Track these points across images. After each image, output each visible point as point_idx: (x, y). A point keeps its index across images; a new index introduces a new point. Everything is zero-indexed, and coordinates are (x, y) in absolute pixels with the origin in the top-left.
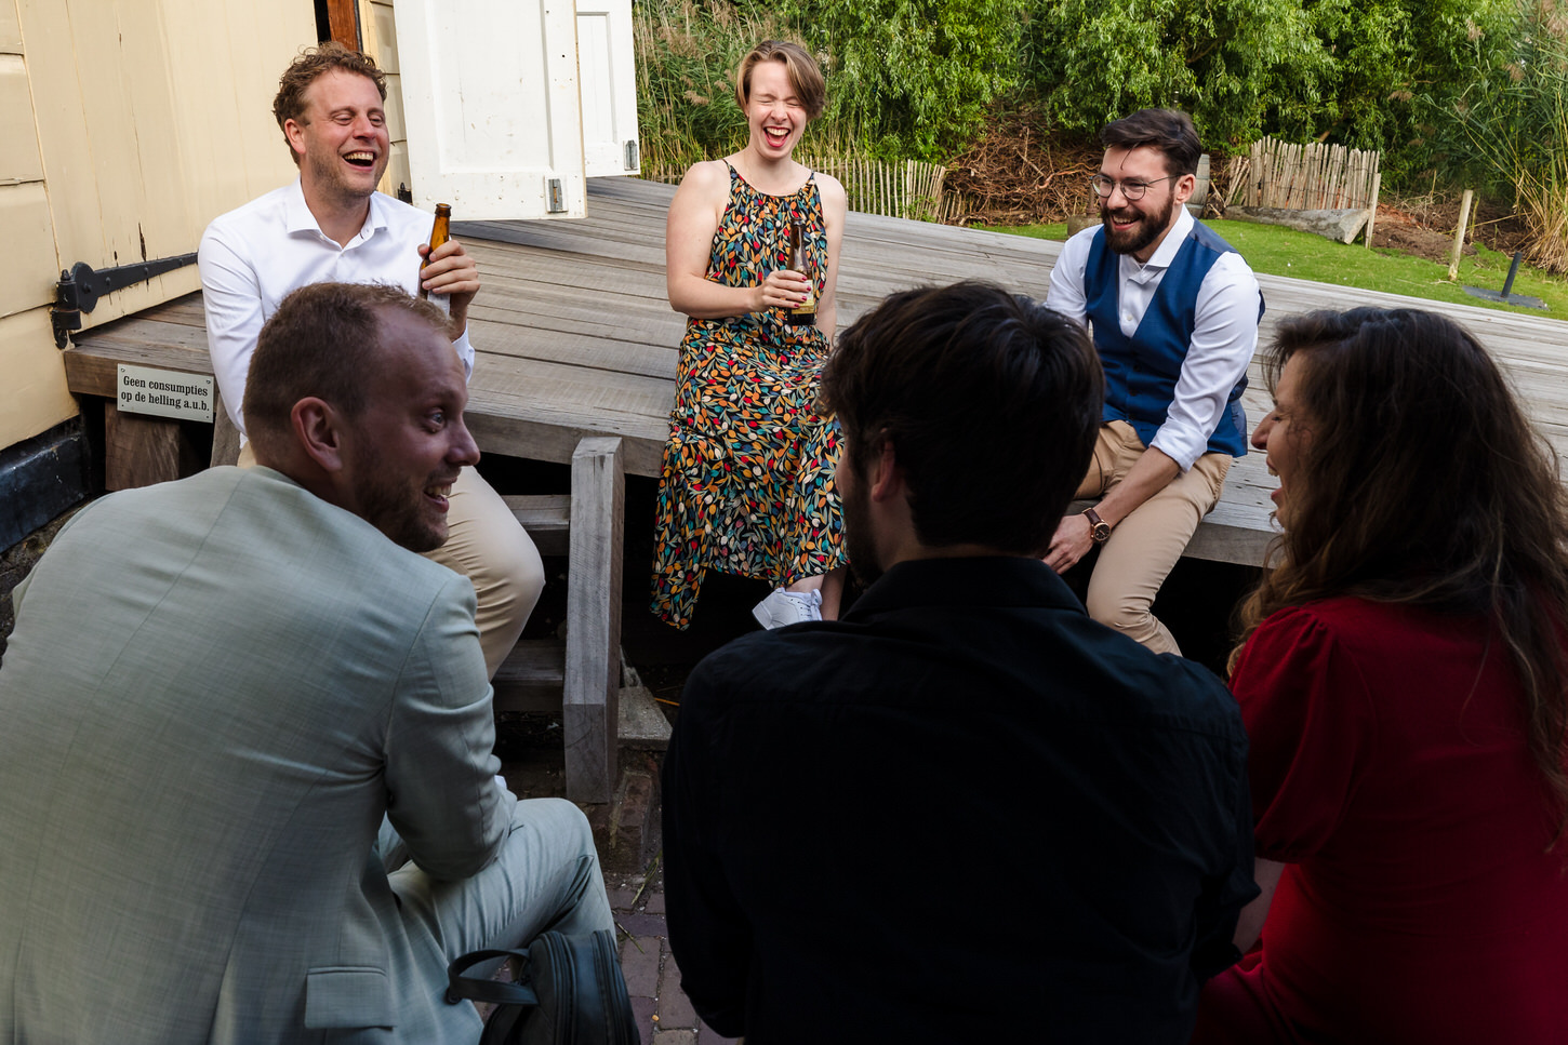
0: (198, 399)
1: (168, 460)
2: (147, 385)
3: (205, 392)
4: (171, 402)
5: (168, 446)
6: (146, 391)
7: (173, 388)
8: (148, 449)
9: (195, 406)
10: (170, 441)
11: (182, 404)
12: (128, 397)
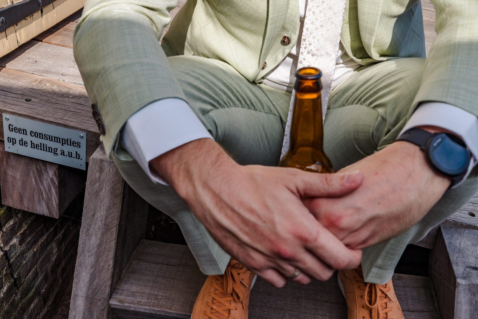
0: (73, 149)
1: (50, 189)
2: (28, 133)
3: (78, 145)
4: (50, 150)
5: (49, 179)
6: (28, 138)
7: (51, 138)
8: (33, 180)
9: (70, 155)
10: (51, 176)
11: (59, 152)
12: (12, 141)
